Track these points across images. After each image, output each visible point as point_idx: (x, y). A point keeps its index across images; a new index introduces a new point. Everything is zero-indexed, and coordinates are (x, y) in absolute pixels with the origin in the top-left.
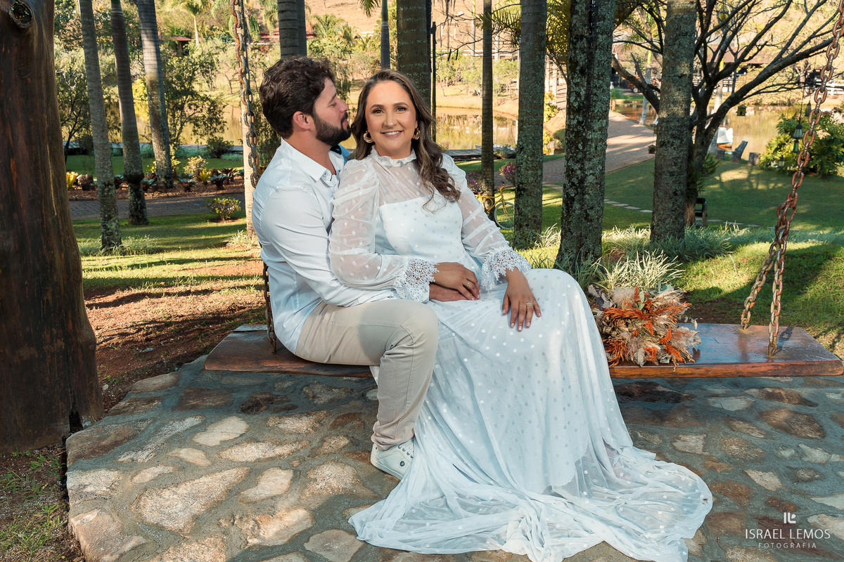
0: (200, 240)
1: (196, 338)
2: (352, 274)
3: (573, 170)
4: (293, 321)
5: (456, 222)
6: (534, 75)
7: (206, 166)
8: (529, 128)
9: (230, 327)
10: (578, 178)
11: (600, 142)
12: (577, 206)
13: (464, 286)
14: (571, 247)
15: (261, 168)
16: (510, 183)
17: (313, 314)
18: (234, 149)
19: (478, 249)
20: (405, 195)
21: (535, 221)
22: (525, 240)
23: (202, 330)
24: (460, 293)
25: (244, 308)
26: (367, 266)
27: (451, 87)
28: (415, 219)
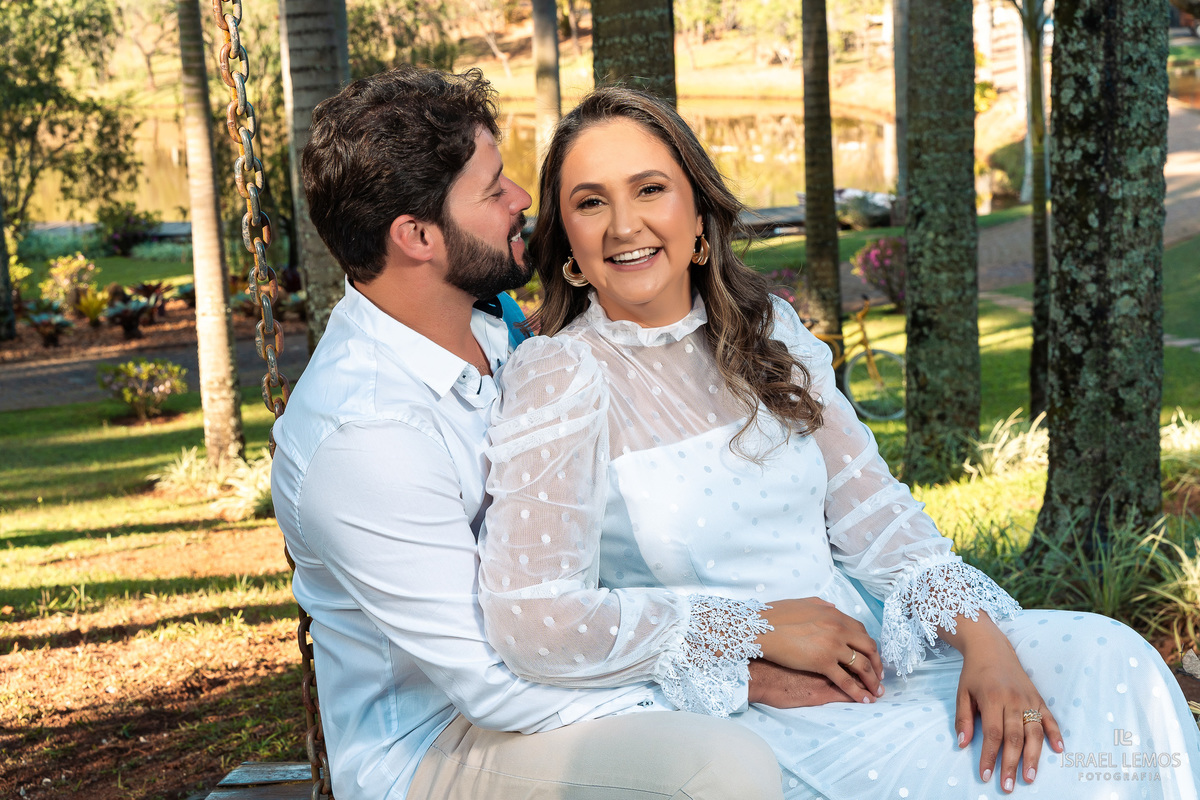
0: (88, 476)
1: (107, 777)
2: (543, 651)
3: (1074, 284)
4: (384, 768)
5: (813, 491)
6: (945, 21)
7: (95, 278)
8: (937, 160)
9: (194, 742)
10: (1089, 305)
11: (1145, 206)
12: (1089, 378)
13: (844, 666)
14: (1077, 490)
15: (235, 279)
16: (878, 293)
17: (436, 749)
18: (165, 231)
19: (867, 559)
20: (679, 425)
21: (962, 406)
22: (939, 457)
23: (122, 751)
24: (832, 684)
25: (223, 682)
26: (583, 628)
27: (713, 45)
28: (708, 491)
